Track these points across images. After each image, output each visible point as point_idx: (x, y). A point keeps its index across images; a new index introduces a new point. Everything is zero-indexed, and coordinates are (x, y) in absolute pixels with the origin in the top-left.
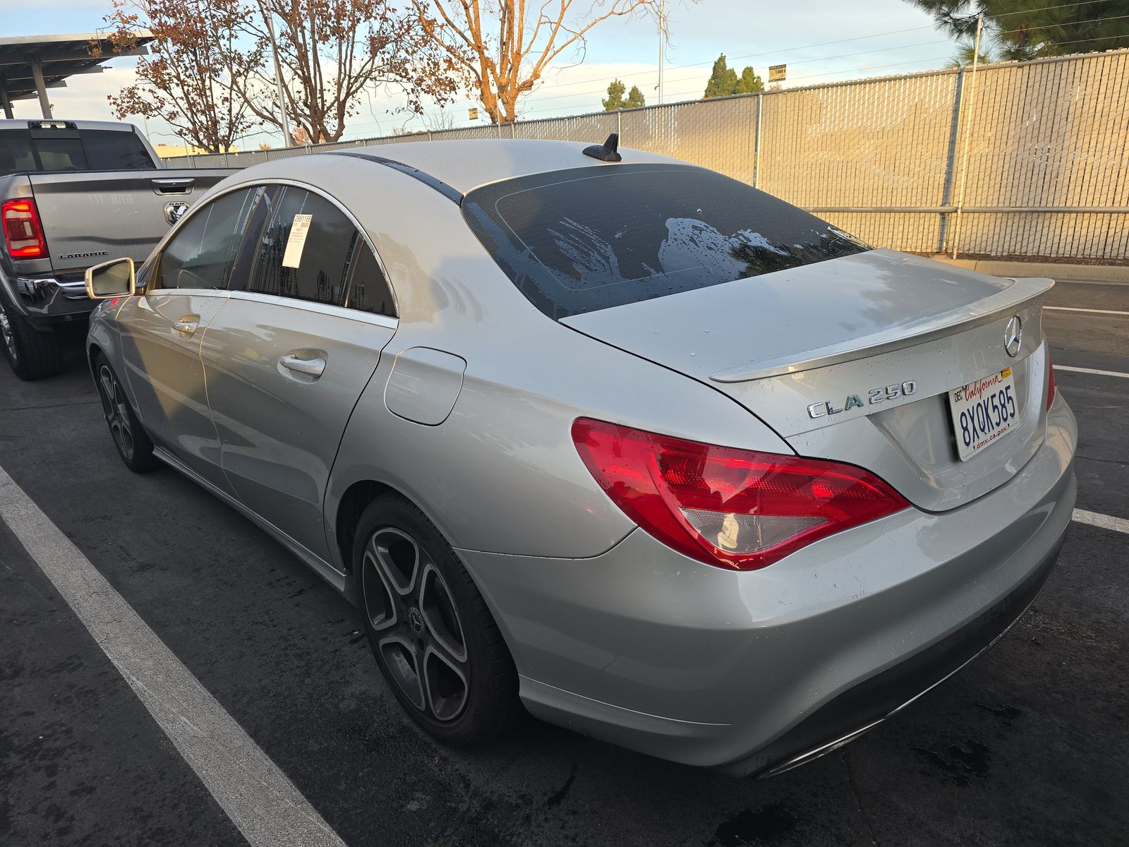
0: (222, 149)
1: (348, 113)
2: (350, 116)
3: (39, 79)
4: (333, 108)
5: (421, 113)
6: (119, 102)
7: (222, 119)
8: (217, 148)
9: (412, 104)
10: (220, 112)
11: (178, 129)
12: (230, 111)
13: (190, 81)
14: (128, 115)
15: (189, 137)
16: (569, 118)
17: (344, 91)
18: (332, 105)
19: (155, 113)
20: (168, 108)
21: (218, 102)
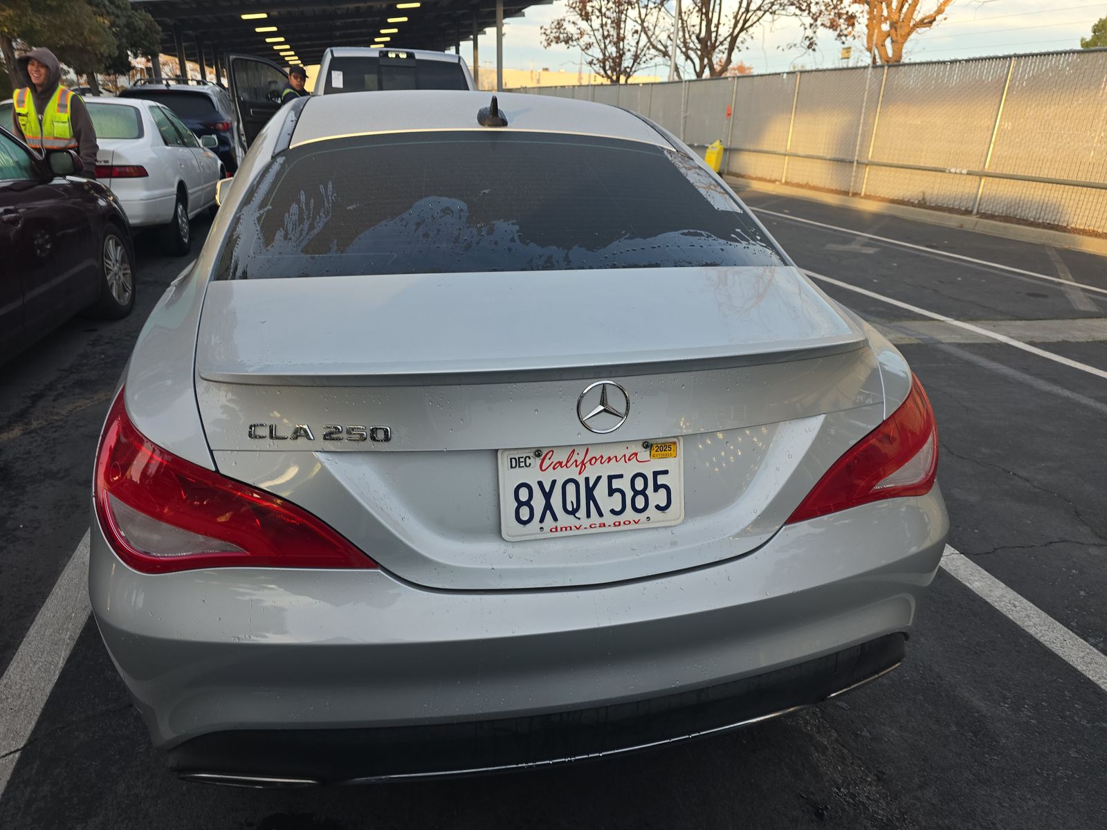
0: (622, 79)
1: (738, 48)
2: (740, 51)
3: (500, 10)
4: (725, 42)
5: (814, 50)
6: (548, 32)
7: (629, 50)
8: (618, 78)
9: (808, 39)
10: (628, 44)
11: (590, 59)
12: (638, 43)
13: (608, 13)
14: (553, 44)
15: (597, 67)
16: (952, 62)
17: (740, 25)
18: (725, 39)
19: (575, 43)
20: (585, 39)
21: (628, 35)
